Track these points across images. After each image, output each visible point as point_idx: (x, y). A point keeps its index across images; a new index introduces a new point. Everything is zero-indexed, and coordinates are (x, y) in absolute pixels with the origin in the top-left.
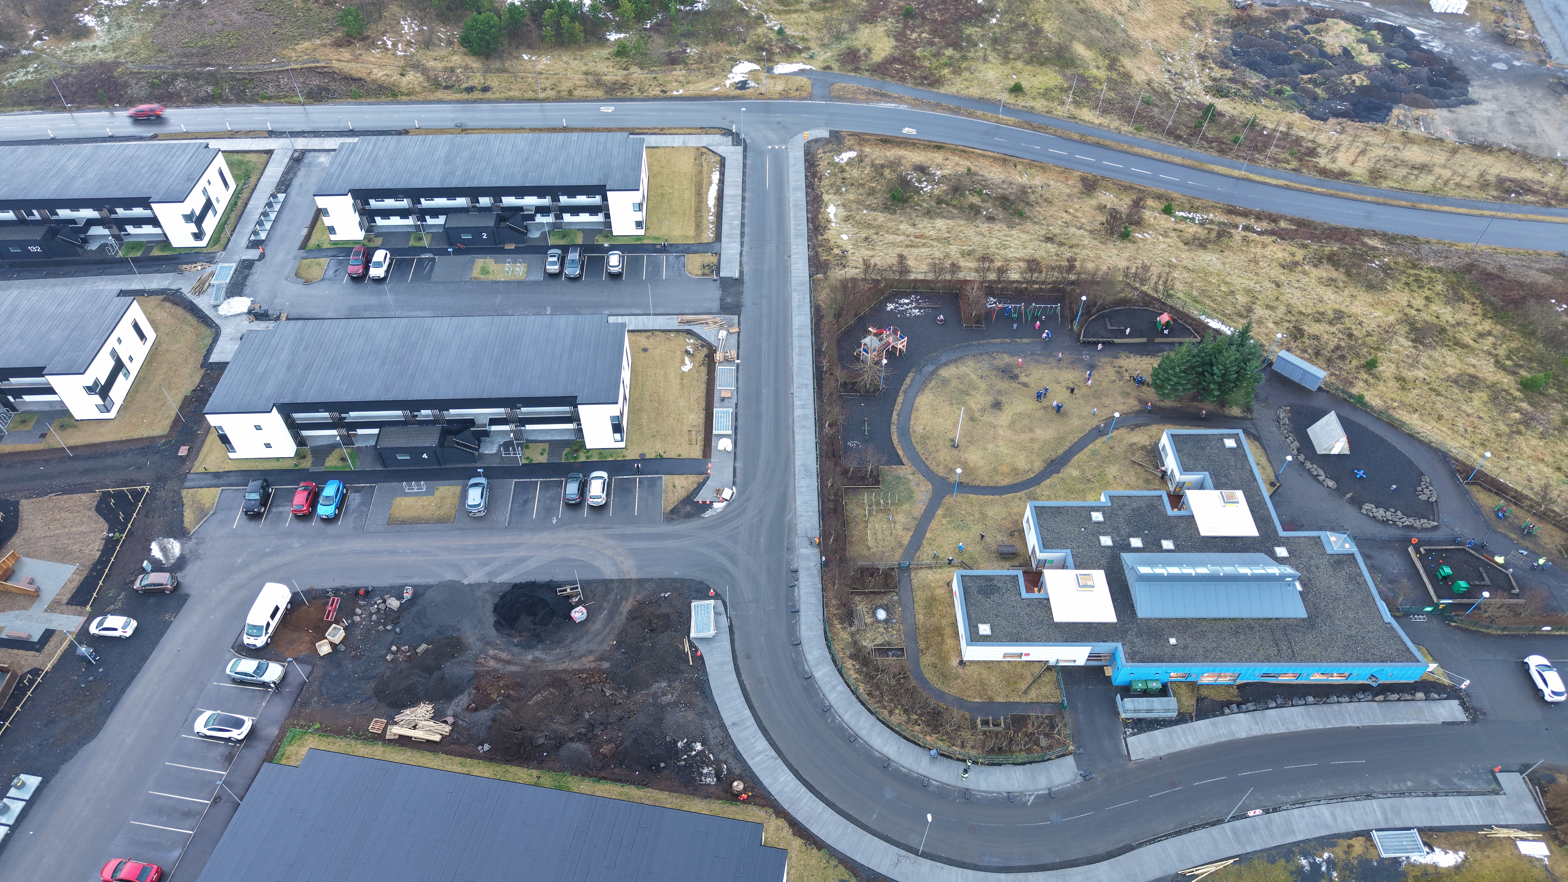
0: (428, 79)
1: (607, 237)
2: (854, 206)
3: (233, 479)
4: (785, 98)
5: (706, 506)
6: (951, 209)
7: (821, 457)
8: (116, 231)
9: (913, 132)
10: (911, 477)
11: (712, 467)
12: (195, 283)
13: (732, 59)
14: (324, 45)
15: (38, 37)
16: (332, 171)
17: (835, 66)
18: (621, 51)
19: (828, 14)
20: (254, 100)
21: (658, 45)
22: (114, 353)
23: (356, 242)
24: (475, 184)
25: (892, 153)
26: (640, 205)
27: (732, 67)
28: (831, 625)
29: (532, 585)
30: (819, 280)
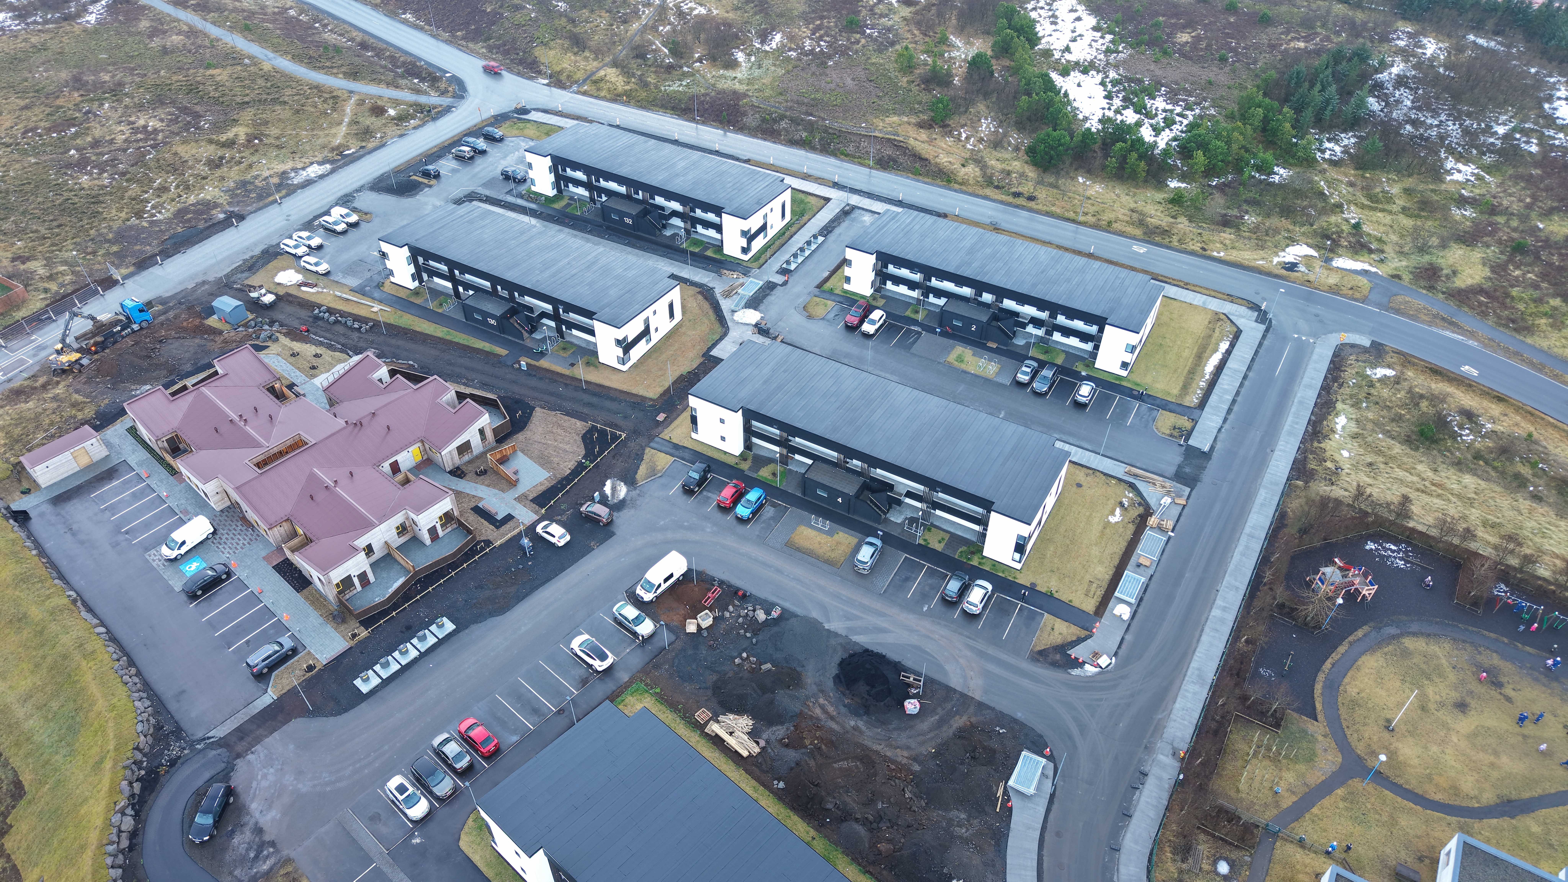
0: (984, 175)
1: (1088, 366)
2: (1370, 426)
3: (687, 455)
4: (1334, 293)
5: (1077, 664)
6: (1490, 470)
7: (1223, 670)
8: (689, 226)
9: (1475, 373)
10: (1320, 738)
11: (1099, 628)
12: (727, 288)
13: (1290, 238)
14: (909, 124)
15: (700, 60)
16: (870, 230)
17: (1407, 277)
18: (1177, 200)
19: (1419, 223)
20: (834, 154)
21: (1217, 204)
22: (647, 321)
23: (863, 297)
24: (985, 280)
25: (1439, 386)
26: (1134, 348)
27: (1288, 246)
28: (1161, 849)
29: (881, 658)
30: (1297, 487)
